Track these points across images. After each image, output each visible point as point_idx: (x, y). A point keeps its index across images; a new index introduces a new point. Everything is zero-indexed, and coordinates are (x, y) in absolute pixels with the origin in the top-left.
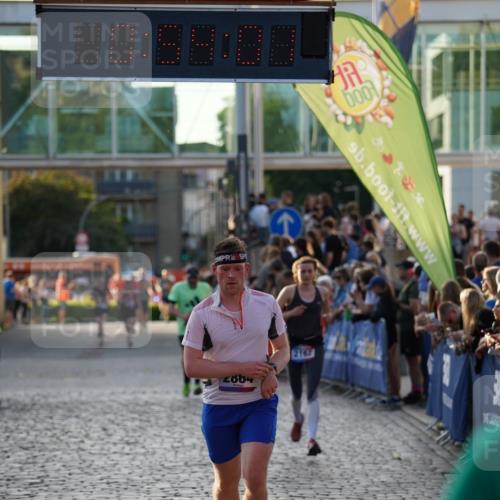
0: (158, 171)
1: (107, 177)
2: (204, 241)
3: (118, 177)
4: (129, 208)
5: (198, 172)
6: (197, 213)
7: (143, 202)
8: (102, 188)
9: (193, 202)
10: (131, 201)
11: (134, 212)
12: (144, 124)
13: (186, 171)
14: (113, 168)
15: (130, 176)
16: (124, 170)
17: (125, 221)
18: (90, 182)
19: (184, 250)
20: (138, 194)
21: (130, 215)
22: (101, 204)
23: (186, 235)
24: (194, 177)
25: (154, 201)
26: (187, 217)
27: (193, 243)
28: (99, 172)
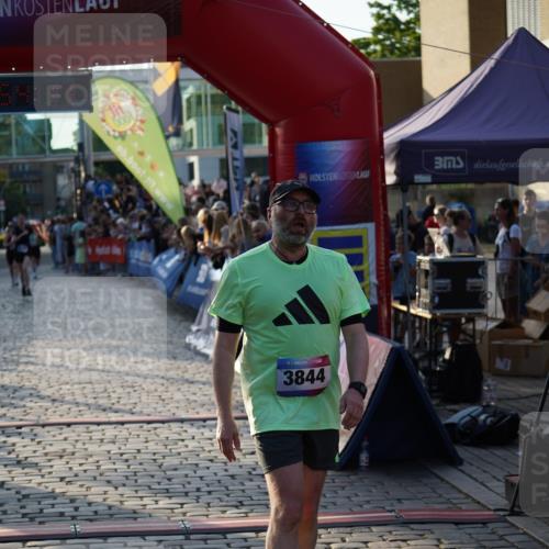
0: (42, 164)
1: (14, 169)
2: (69, 201)
3: (20, 168)
4: (28, 185)
5: (65, 164)
6: (64, 187)
7: (34, 182)
8: (12, 175)
9: (62, 180)
10: (28, 182)
11: (31, 187)
12: (33, 140)
13: (59, 164)
14: (18, 164)
15: (27, 168)
16: (23, 164)
17: (25, 192)
18: (6, 172)
19: (58, 207)
20: (32, 177)
21: (28, 190)
22: (12, 183)
23: (59, 199)
24: (62, 167)
25: (41, 181)
26: (59, 189)
27: (63, 203)
28: (11, 166)
